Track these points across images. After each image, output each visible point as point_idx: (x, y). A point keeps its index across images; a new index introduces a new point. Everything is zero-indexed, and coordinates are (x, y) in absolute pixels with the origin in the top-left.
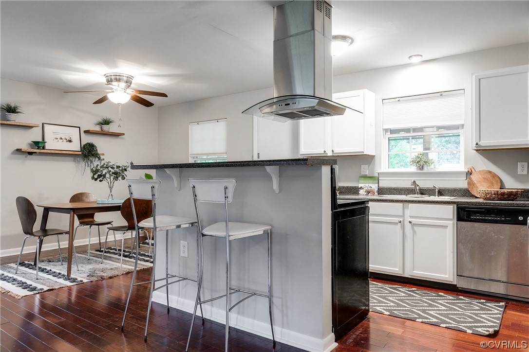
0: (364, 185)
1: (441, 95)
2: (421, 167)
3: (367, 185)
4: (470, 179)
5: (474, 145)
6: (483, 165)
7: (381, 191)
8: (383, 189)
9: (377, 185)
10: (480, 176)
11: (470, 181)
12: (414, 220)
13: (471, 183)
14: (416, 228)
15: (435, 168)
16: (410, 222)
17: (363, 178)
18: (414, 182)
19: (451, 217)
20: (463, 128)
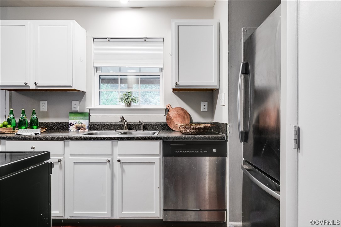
0: (74, 121)
1: (145, 41)
2: (128, 104)
3: (77, 121)
4: (168, 114)
5: (174, 84)
6: (177, 103)
7: (92, 127)
8: (94, 125)
9: (88, 121)
10: (175, 113)
11: (168, 116)
12: (123, 159)
13: (169, 119)
14: (125, 166)
15: (140, 105)
16: (119, 161)
17: (73, 114)
18: (123, 117)
19: (158, 153)
20: (162, 72)
